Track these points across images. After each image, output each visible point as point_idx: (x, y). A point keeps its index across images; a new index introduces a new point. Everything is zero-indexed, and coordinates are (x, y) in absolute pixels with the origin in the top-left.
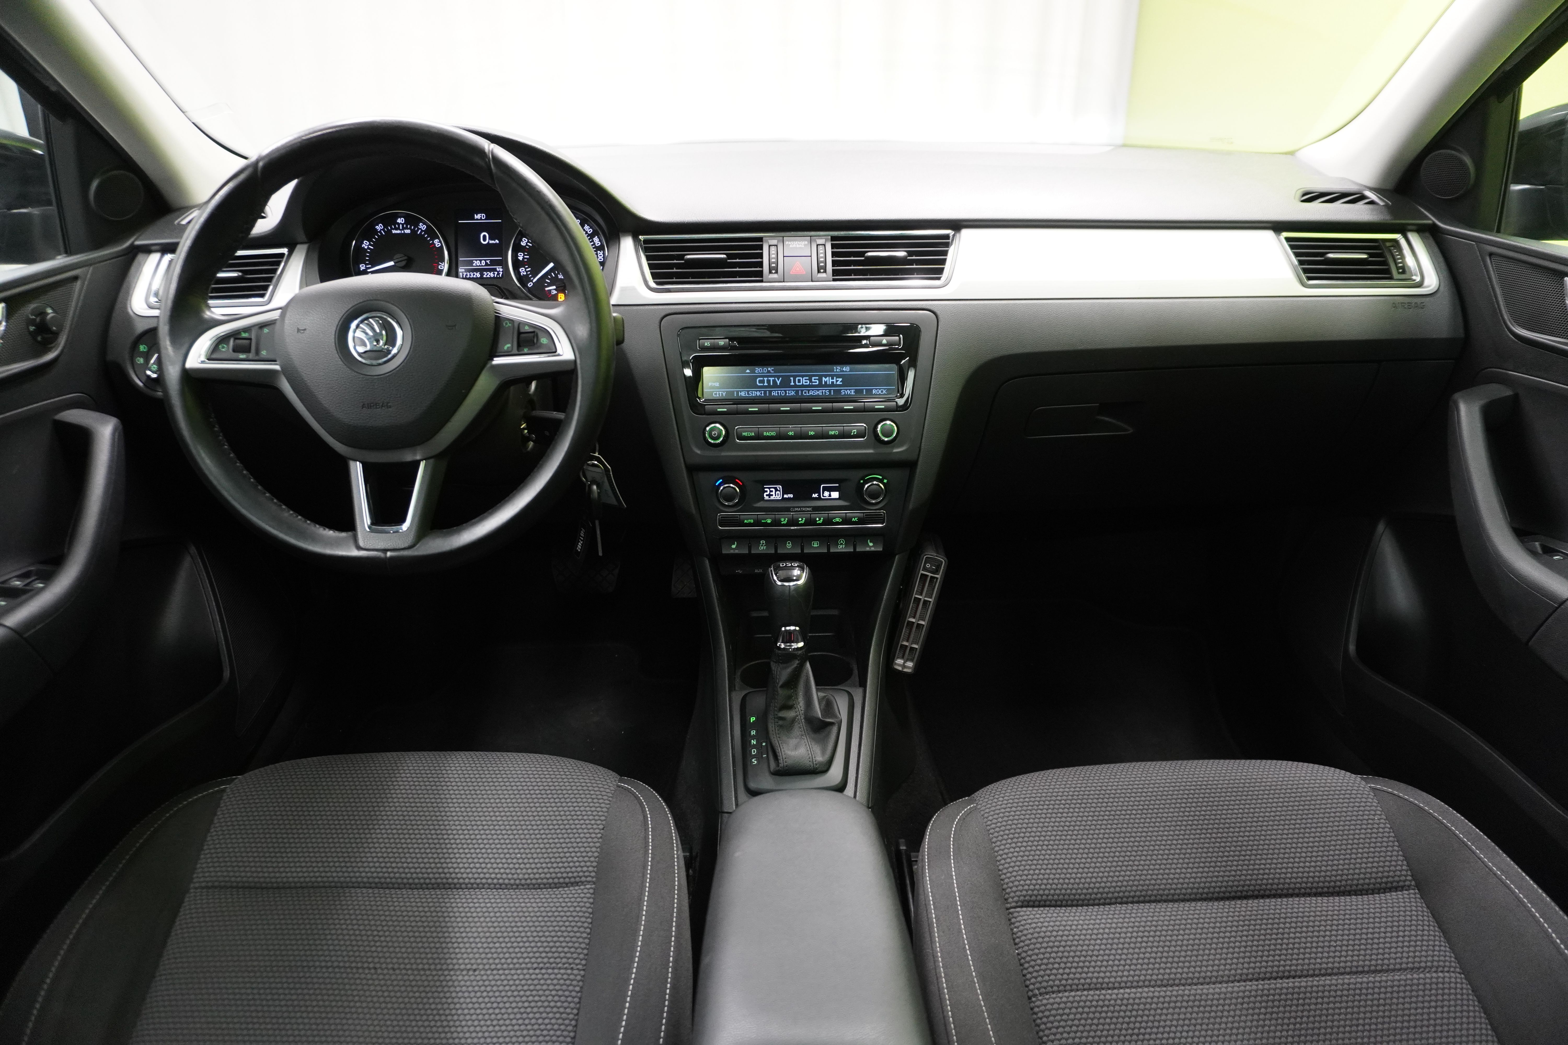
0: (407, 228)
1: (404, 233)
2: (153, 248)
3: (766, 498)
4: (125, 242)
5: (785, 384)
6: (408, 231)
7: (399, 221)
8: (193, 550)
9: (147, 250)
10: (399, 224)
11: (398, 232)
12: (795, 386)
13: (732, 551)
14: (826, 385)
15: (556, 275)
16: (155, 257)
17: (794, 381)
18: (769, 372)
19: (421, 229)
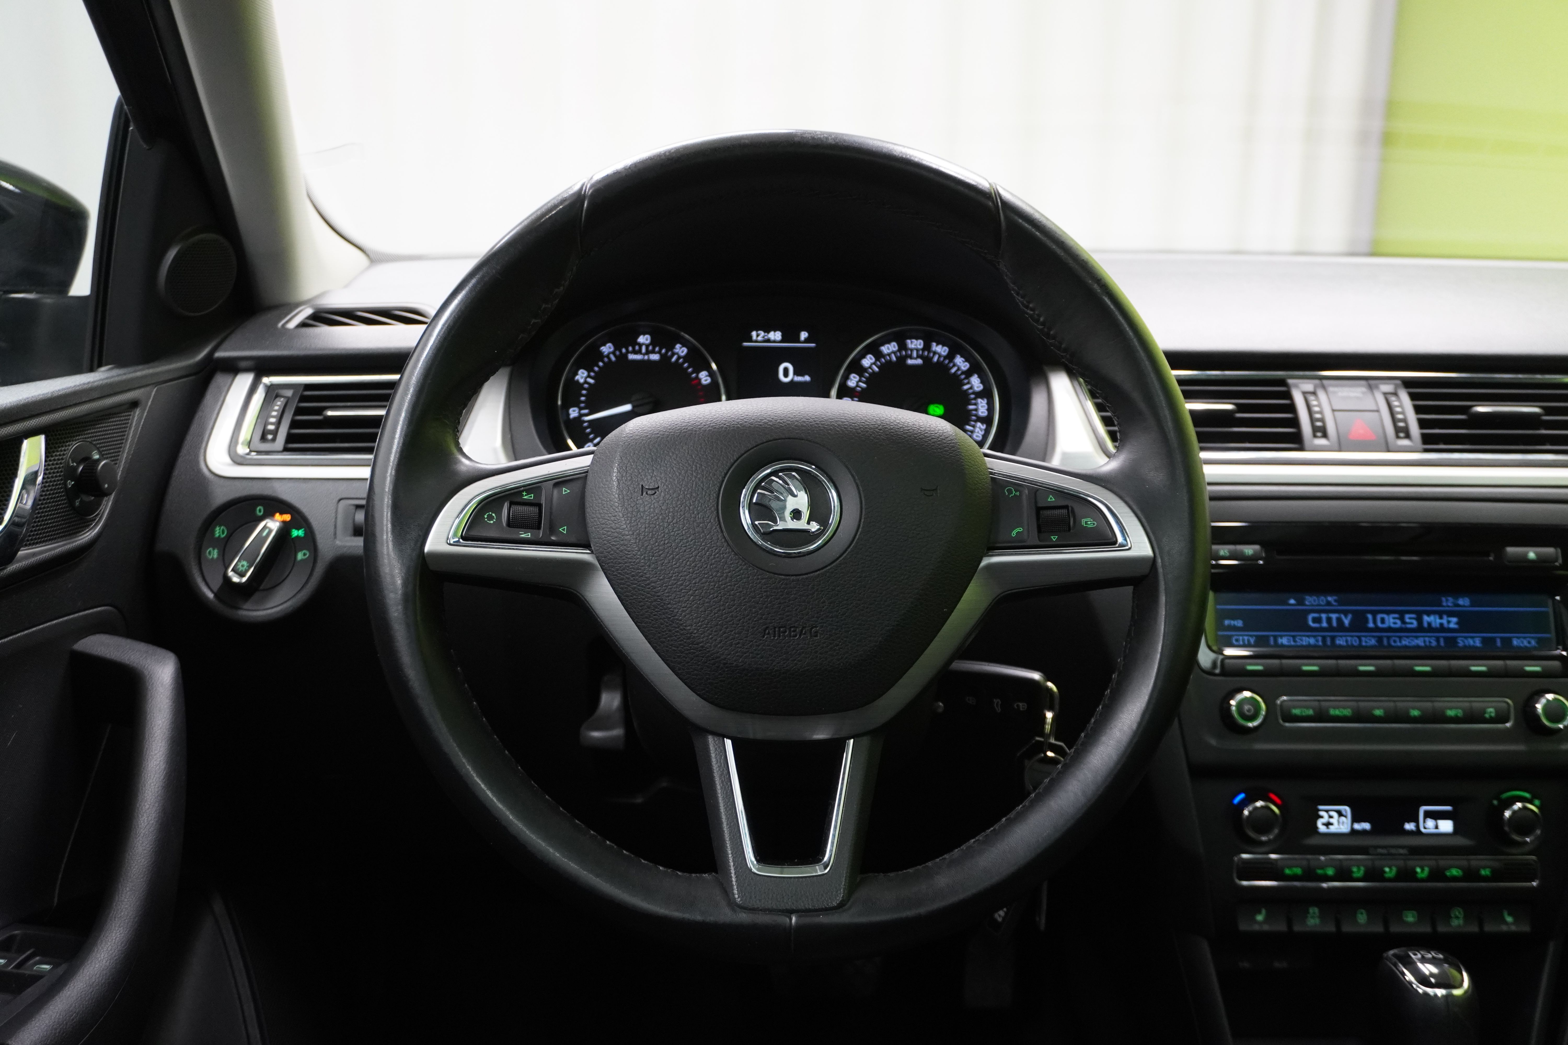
0: (653, 352)
1: (649, 361)
2: (243, 364)
3: (1322, 829)
4: (199, 352)
5: (1359, 625)
6: (655, 357)
7: (642, 340)
8: (218, 907)
9: (232, 368)
10: (640, 345)
11: (638, 357)
12: (1377, 629)
13: (1256, 927)
14: (1430, 629)
16: (244, 381)
17: (1375, 622)
18: (1329, 603)
19: (677, 354)
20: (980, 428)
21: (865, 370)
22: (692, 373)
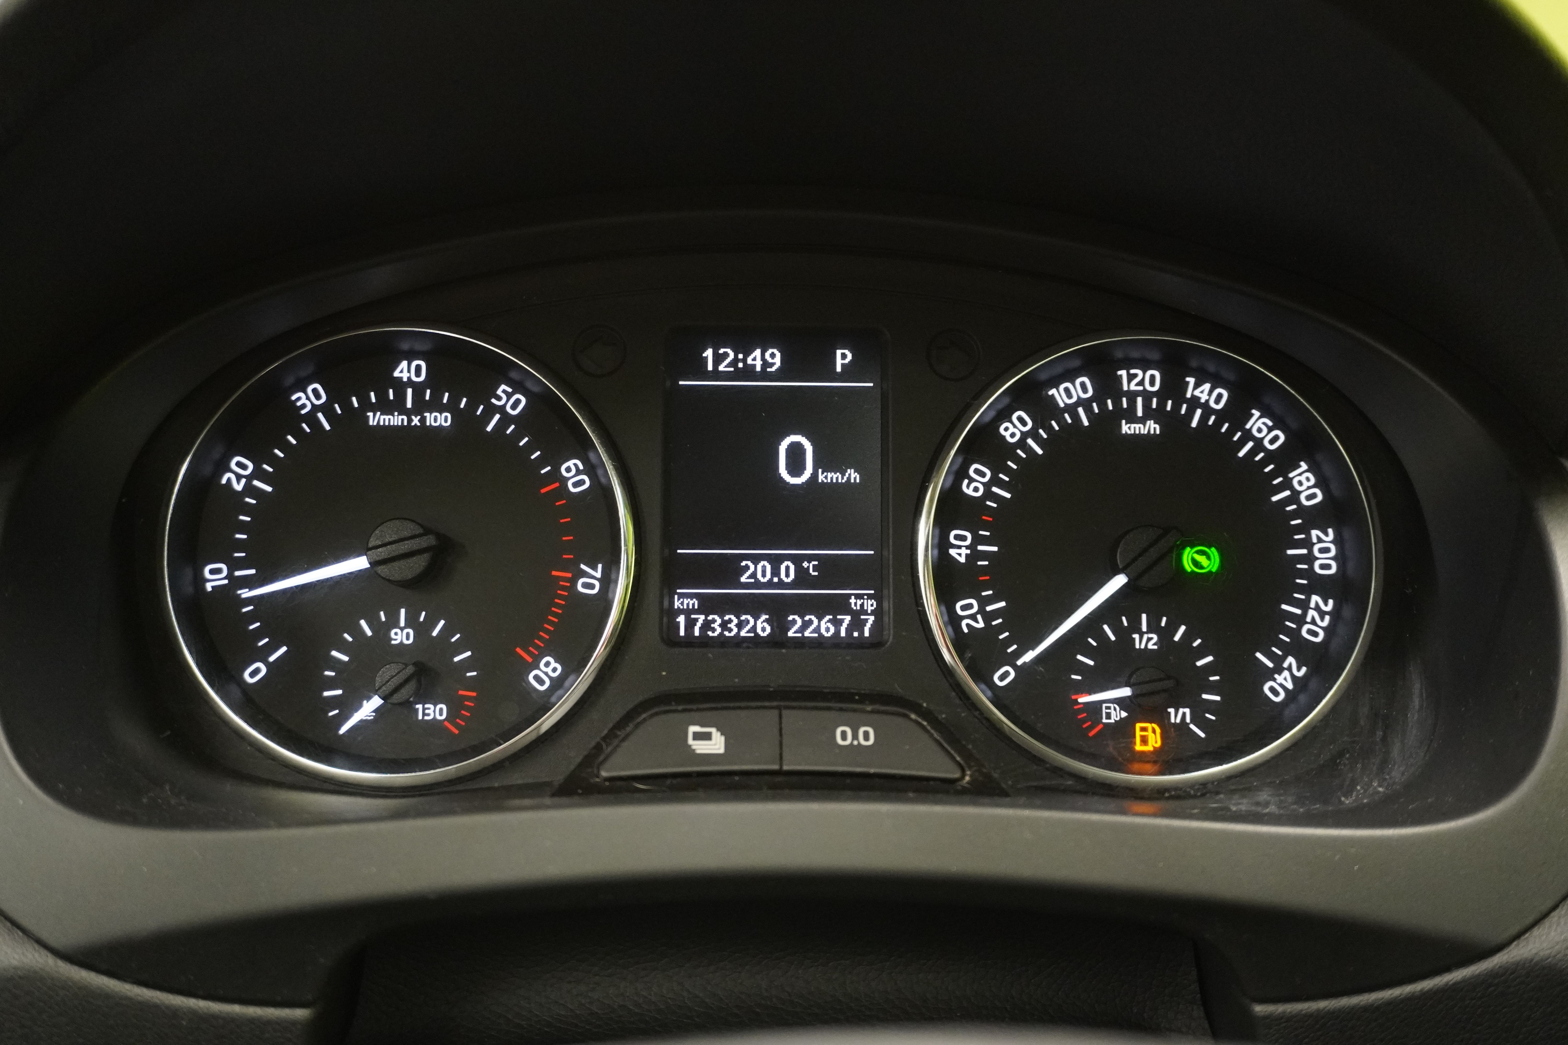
0: (436, 406)
1: (423, 429)
6: (440, 420)
7: (403, 371)
10: (400, 386)
11: (396, 420)
15: (1126, 637)
19: (502, 409)
20: (1317, 608)
21: (1009, 450)
22: (541, 462)
